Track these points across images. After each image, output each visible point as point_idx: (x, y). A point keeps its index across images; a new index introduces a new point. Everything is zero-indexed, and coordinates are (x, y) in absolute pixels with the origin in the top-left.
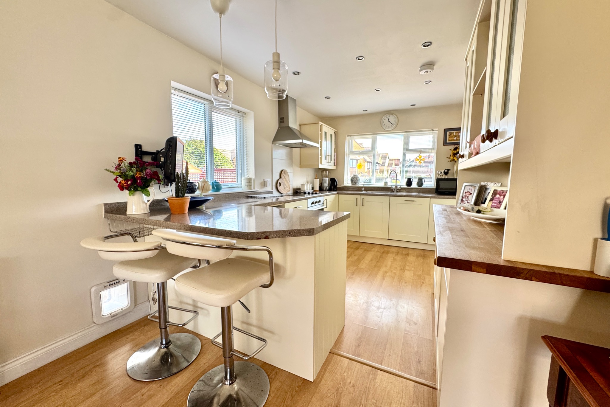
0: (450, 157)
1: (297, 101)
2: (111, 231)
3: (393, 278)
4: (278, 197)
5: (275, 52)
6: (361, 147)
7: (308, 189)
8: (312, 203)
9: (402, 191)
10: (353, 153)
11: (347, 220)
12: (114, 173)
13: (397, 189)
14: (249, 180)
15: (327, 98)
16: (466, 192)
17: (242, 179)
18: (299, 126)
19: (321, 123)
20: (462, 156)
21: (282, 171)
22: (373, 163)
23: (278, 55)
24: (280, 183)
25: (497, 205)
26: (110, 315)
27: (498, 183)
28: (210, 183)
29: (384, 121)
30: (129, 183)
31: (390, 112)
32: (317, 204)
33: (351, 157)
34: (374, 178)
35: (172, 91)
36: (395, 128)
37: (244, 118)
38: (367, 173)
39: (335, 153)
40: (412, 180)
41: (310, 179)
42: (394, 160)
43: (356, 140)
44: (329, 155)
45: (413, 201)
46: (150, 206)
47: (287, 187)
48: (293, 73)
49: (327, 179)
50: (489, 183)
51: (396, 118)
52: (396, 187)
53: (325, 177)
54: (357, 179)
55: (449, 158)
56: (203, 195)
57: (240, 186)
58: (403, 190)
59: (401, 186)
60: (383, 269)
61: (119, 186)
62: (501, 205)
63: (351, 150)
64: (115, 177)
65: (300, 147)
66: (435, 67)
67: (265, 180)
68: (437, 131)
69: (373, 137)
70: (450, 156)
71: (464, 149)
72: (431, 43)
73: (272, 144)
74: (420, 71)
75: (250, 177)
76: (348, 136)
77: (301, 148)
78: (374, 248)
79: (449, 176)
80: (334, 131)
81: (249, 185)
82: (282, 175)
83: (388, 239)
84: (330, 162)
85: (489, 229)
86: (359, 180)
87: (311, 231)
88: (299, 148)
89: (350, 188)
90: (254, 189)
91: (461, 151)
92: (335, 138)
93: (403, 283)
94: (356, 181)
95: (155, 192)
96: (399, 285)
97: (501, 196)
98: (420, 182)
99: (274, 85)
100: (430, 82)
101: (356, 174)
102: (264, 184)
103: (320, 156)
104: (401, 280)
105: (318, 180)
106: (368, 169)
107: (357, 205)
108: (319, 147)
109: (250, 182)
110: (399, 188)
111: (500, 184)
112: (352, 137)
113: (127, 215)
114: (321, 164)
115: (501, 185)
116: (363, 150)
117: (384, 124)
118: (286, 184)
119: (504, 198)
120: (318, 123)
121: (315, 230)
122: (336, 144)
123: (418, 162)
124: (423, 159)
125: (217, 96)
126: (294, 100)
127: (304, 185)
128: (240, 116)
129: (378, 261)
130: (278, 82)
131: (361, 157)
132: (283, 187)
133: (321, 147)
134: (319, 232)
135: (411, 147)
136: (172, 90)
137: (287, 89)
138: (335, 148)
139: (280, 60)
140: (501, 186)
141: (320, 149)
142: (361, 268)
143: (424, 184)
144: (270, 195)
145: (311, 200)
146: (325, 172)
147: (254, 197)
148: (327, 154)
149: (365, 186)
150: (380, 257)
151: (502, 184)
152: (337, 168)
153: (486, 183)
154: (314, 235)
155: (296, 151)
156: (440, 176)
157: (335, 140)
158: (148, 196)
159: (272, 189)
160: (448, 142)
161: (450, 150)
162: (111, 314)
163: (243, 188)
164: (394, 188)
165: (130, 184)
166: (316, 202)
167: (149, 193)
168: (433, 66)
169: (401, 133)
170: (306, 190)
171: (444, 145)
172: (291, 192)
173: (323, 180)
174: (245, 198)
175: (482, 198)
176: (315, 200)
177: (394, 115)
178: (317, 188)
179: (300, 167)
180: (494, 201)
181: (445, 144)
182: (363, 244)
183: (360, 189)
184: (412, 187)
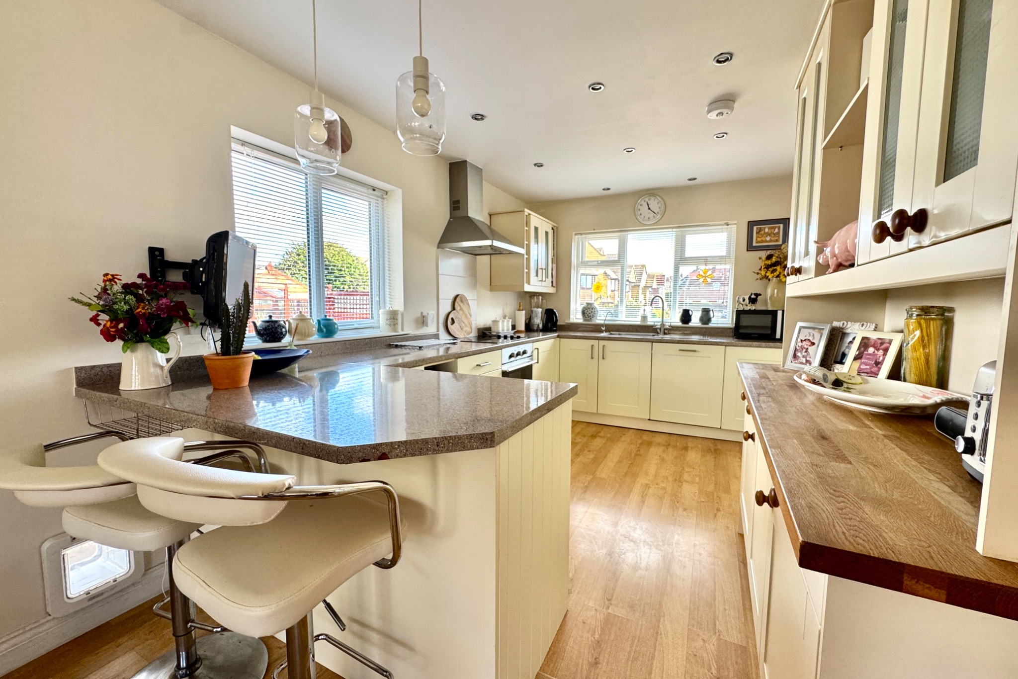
0: (759, 272)
1: (483, 171)
2: (89, 423)
3: (661, 498)
4: (449, 346)
5: (419, 55)
6: (600, 254)
7: (505, 329)
8: (511, 356)
9: (672, 332)
10: (585, 264)
11: (571, 400)
12: (89, 305)
13: (664, 329)
14: (393, 316)
15: (538, 166)
16: (802, 341)
17: (380, 313)
18: (489, 217)
19: (527, 211)
20: (798, 271)
21: (457, 296)
22: (621, 282)
23: (425, 61)
24: (452, 319)
25: (870, 368)
26: (86, 596)
27: (869, 324)
28: (314, 322)
29: (640, 207)
30: (121, 325)
31: (651, 192)
32: (519, 357)
33: (582, 271)
34: (623, 309)
35: (232, 146)
36: (660, 222)
37: (385, 202)
38: (610, 297)
39: (554, 265)
40: (690, 313)
41: (509, 310)
42: (655, 277)
43: (590, 242)
44: (542, 269)
45: (695, 351)
46: (172, 371)
47: (466, 326)
48: (472, 118)
49: (540, 310)
50: (849, 323)
51: (662, 202)
52: (663, 325)
53: (535, 307)
54: (593, 311)
55: (758, 274)
56: (295, 346)
57: (375, 325)
58: (676, 330)
59: (672, 324)
60: (642, 481)
61: (102, 332)
62: (880, 369)
63: (582, 260)
64: (95, 313)
65: (490, 254)
66: (736, 105)
67: (424, 314)
68: (735, 226)
69: (620, 235)
70: (760, 269)
71: (803, 255)
72: (731, 55)
73: (438, 248)
74: (709, 112)
75: (395, 309)
76: (576, 234)
77: (492, 256)
78: (624, 437)
79: (759, 306)
80: (551, 226)
81: (392, 324)
82: (456, 304)
83: (649, 420)
84: (545, 281)
85: (880, 432)
86: (596, 312)
87: (487, 439)
88: (489, 256)
89: (579, 327)
90: (402, 330)
91: (793, 261)
92: (554, 238)
93: (681, 510)
94: (591, 315)
95: (181, 343)
96: (673, 515)
97: (878, 350)
98: (706, 316)
99: (417, 124)
100: (725, 135)
101: (593, 302)
102: (422, 321)
103: (526, 270)
104: (676, 503)
105: (524, 312)
106: (612, 291)
107: (592, 358)
108: (524, 255)
109: (394, 319)
110: (668, 327)
111: (873, 326)
112: (583, 236)
113: (122, 392)
114: (529, 283)
115: (876, 327)
116: (604, 259)
117: (639, 212)
118: (464, 321)
119: (885, 355)
120: (523, 211)
121: (496, 437)
122: (555, 249)
123: (701, 280)
124: (710, 275)
125: (307, 150)
126: (479, 170)
127: (498, 321)
128: (378, 197)
129: (632, 463)
130: (425, 117)
131: (600, 271)
132: (459, 327)
133: (528, 253)
134: (505, 439)
135: (688, 253)
136: (232, 143)
137: (444, 133)
138: (554, 256)
139: (430, 71)
140: (875, 330)
141: (527, 256)
142: (600, 478)
143: (712, 319)
144: (433, 342)
145: (507, 352)
146: (535, 298)
147: (401, 346)
148: (540, 267)
149: (606, 322)
150: (636, 455)
151: (878, 327)
152: (557, 290)
153: (843, 324)
154: (493, 447)
155: (484, 261)
156: (741, 305)
157: (554, 241)
158: (165, 353)
159: (438, 331)
160: (754, 244)
161: (760, 258)
162: (89, 593)
163: (382, 330)
164: (659, 327)
165: (121, 328)
166: (518, 354)
167: (166, 346)
168: (732, 102)
169: (671, 230)
170: (500, 330)
171: (748, 250)
172: (473, 335)
173: (532, 311)
174: (385, 348)
175: (835, 353)
176: (515, 350)
177: (658, 197)
178: (521, 326)
179: (491, 290)
180: (863, 361)
181: (750, 248)
182: (605, 429)
183: (597, 328)
184: (691, 324)
